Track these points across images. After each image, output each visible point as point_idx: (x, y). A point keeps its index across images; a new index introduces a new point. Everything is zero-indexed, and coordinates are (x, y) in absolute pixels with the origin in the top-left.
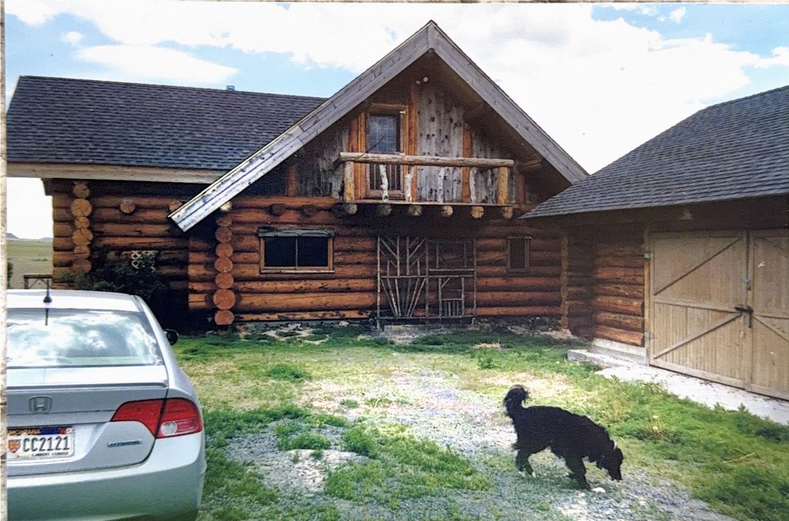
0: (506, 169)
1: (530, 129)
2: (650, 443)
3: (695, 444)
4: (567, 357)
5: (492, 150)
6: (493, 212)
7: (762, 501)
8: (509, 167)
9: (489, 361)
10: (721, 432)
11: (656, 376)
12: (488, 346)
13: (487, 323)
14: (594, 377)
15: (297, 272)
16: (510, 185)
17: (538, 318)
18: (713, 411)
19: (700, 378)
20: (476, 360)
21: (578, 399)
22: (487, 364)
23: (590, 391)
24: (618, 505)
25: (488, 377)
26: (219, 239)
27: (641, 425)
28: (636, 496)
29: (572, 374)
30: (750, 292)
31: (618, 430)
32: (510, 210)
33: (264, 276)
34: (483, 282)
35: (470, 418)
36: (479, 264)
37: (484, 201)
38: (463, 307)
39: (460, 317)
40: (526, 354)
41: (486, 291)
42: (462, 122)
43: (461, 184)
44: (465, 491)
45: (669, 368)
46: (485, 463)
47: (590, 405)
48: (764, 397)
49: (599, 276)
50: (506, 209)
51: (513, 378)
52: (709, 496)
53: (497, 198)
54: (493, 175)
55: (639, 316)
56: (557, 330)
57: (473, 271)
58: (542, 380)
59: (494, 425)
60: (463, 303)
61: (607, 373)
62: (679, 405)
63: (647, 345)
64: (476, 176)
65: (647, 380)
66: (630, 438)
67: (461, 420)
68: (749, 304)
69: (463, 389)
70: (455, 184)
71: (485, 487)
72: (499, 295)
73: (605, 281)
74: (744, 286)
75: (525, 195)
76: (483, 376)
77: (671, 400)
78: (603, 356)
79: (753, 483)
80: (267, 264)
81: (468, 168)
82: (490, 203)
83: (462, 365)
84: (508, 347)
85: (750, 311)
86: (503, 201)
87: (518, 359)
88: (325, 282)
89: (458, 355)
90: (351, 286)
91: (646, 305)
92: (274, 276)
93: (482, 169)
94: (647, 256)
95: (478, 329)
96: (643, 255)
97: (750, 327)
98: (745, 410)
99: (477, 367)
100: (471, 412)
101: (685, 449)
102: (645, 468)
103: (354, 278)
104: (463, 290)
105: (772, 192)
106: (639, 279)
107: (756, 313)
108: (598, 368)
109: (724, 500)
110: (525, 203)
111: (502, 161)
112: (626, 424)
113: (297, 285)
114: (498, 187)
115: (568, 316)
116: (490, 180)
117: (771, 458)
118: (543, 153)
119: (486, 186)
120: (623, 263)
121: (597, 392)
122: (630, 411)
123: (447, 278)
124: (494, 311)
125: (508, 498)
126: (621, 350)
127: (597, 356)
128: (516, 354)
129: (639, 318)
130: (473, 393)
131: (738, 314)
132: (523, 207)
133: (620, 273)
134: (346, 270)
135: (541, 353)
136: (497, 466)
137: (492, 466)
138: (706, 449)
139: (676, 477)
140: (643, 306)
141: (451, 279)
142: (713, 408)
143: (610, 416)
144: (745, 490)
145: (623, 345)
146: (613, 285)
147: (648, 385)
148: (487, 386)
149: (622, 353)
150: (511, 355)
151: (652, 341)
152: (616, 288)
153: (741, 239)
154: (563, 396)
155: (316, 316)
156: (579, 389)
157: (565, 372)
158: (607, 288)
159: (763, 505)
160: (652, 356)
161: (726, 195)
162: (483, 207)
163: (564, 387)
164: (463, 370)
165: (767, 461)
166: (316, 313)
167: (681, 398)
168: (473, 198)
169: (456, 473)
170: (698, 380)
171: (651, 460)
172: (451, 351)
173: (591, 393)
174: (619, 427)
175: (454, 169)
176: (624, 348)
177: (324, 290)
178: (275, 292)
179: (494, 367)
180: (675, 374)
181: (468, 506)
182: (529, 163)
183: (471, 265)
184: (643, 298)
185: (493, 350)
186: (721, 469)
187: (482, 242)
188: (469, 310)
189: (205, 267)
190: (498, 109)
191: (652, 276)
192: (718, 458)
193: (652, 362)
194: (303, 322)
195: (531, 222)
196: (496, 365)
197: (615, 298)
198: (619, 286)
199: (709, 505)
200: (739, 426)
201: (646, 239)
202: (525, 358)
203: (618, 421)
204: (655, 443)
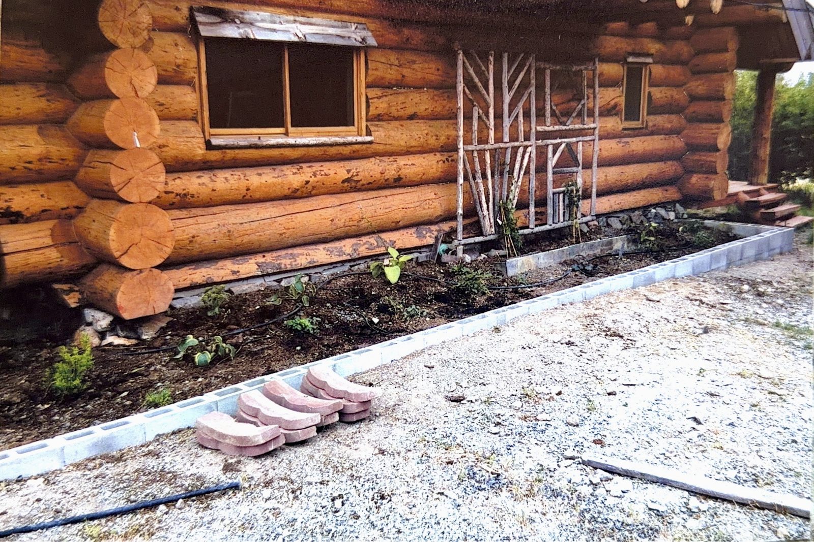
15: (291, 141)
26: (110, 35)
33: (214, 155)
57: (594, 129)
80: (218, 121)
88: (354, 165)
90: (405, 172)
92: (241, 154)
103: (408, 152)
104: (580, 168)
113: (293, 177)
123: (561, 144)
134: (393, 133)
141: (566, 145)
155: (341, 252)
166: (337, 244)
177: (352, 186)
178: (247, 200)
183: (592, 115)
189: (40, 132)
194: (312, 271)
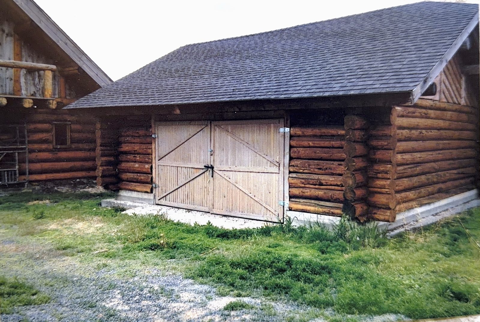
0: (50, 72)
1: (68, 44)
2: (159, 251)
3: (185, 247)
4: (101, 205)
5: (38, 57)
6: (41, 103)
7: (222, 272)
8: (52, 70)
9: (42, 213)
10: (199, 238)
11: (160, 210)
12: (41, 202)
13: (38, 185)
14: (121, 216)
16: (54, 84)
17: (78, 180)
18: (193, 227)
19: (186, 209)
20: (31, 213)
21: (111, 231)
22: (40, 216)
23: (119, 225)
24: (141, 293)
25: (42, 225)
27: (153, 241)
28: (152, 285)
29: (105, 215)
30: (212, 157)
31: (139, 247)
32: (55, 102)
34: (34, 156)
35: (31, 255)
36: (29, 142)
37: (32, 95)
38: (18, 175)
39: (16, 182)
40: (70, 206)
41: (36, 162)
42: (13, 33)
43: (12, 82)
44: (32, 306)
45: (168, 205)
46: (46, 284)
47: (119, 234)
48: (220, 216)
49: (122, 149)
50: (51, 101)
51: (62, 223)
52: (194, 275)
53: (43, 93)
54: (39, 76)
55: (149, 174)
56: (93, 187)
57: (25, 148)
58: (84, 222)
59: (50, 258)
60: (17, 172)
61: (129, 212)
62: (174, 226)
63: (154, 192)
64: (26, 75)
65: (155, 213)
66: (146, 250)
67: (23, 258)
68: (212, 164)
69: (22, 236)
70: (8, 81)
71: (47, 301)
72: (46, 165)
73: (126, 153)
74: (209, 153)
75: (66, 93)
76: (39, 224)
77: (170, 224)
78: (126, 202)
79: (217, 264)
81: (19, 69)
82: (38, 97)
83: (20, 218)
84: (56, 202)
85: (212, 168)
86: (49, 96)
87: (65, 210)
89: (15, 211)
91: (153, 167)
93: (30, 71)
94: (153, 136)
95: (31, 191)
96: (151, 136)
97: (212, 177)
98: (211, 224)
99: (32, 219)
100: (31, 251)
101: (179, 251)
102: (157, 267)
104: (17, 162)
105: (224, 99)
106: (150, 151)
107: (215, 169)
108: (123, 210)
109: (202, 276)
110: (66, 98)
111: (47, 65)
112: (144, 243)
114: (44, 85)
115: (101, 177)
116: (37, 80)
117: (225, 249)
118: (80, 63)
119: (34, 84)
120: (138, 140)
121: (123, 225)
122: (146, 234)
123: (4, 153)
124: (43, 177)
125: (66, 305)
126: (138, 196)
127: (122, 202)
128: (63, 207)
129: (149, 175)
130: (31, 237)
131: (206, 170)
132: (65, 101)
133: (137, 148)
135: (82, 204)
136: (56, 285)
137: (51, 286)
138: (191, 249)
139: (175, 269)
140: (152, 167)
141: (7, 153)
142: (193, 225)
143: (133, 239)
144: (212, 269)
145: (139, 193)
146: (132, 155)
147: (156, 216)
148: (42, 231)
149: (139, 199)
150: (59, 207)
151: (157, 189)
152: (134, 157)
153: (207, 125)
154: (100, 231)
156: (111, 225)
157: (101, 215)
158: (129, 157)
159: (222, 275)
160: (157, 198)
161: (199, 100)
162: (33, 99)
163: (100, 225)
164: (21, 222)
165: (223, 251)
167: (175, 222)
168: (24, 92)
169: (24, 295)
170: (184, 210)
171: (160, 262)
172: (9, 208)
173: (120, 226)
174: (139, 245)
175: (7, 69)
176: (140, 195)
179: (46, 217)
180: (171, 208)
181: (36, 316)
182: (67, 69)
183: (23, 143)
184: (151, 163)
185: (45, 205)
186: (199, 259)
187: (32, 126)
188: (23, 177)
190: (42, 26)
191: (157, 148)
192: (198, 254)
193: (157, 202)
195: (73, 112)
196: (47, 215)
197: (134, 163)
198: (136, 155)
199: (194, 280)
200: (207, 233)
201: (153, 125)
202: (70, 209)
203: (138, 242)
204: (162, 251)
